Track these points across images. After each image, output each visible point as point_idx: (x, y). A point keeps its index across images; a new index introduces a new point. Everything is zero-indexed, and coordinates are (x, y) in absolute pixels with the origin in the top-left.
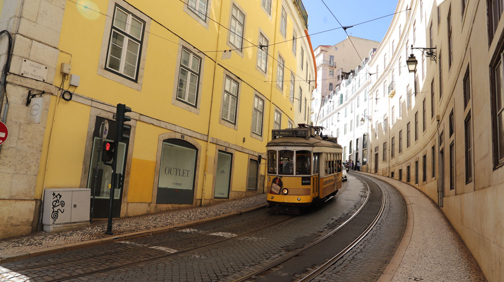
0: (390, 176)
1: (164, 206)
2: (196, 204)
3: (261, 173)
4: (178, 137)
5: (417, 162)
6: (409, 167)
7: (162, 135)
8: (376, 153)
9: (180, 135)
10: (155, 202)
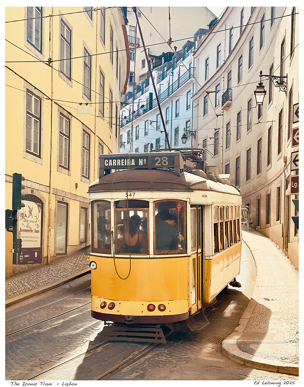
2: (44, 263)
4: (29, 192)
9: (31, 190)
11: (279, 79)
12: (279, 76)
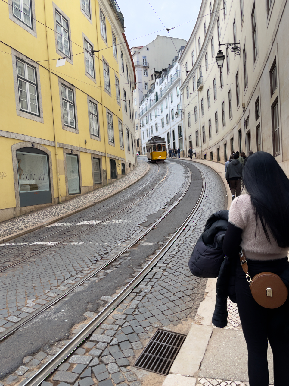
0: (203, 158)
1: (28, 208)
2: (55, 202)
3: (103, 169)
4: (29, 145)
5: (225, 145)
6: (218, 149)
7: (13, 146)
8: (190, 141)
9: (30, 143)
10: (20, 206)
11: (233, 45)
12: (233, 43)
